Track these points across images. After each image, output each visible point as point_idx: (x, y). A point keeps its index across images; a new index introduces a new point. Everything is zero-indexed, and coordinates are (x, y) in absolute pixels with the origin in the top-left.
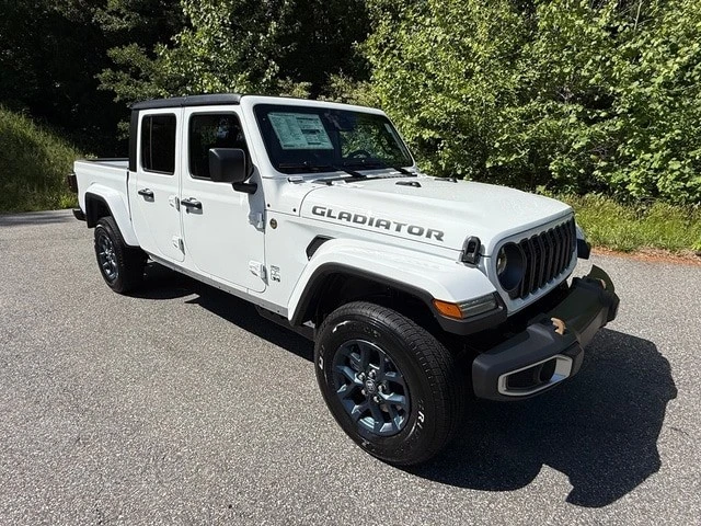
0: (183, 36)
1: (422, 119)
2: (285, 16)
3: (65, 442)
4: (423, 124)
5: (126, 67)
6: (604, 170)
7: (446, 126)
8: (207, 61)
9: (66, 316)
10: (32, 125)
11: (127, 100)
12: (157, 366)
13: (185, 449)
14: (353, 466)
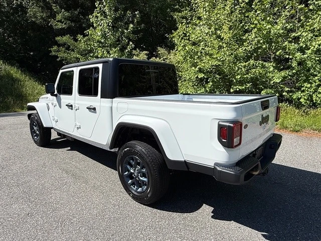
0: (90, 31)
1: (200, 69)
2: (137, 22)
3: (23, 215)
4: (200, 71)
5: (64, 45)
6: (288, 92)
7: (211, 72)
8: (100, 42)
9: (28, 160)
10: (20, 72)
11: (63, 60)
12: (66, 182)
13: (75, 219)
14: (149, 228)
